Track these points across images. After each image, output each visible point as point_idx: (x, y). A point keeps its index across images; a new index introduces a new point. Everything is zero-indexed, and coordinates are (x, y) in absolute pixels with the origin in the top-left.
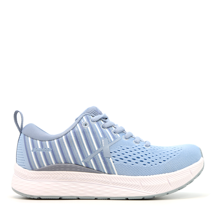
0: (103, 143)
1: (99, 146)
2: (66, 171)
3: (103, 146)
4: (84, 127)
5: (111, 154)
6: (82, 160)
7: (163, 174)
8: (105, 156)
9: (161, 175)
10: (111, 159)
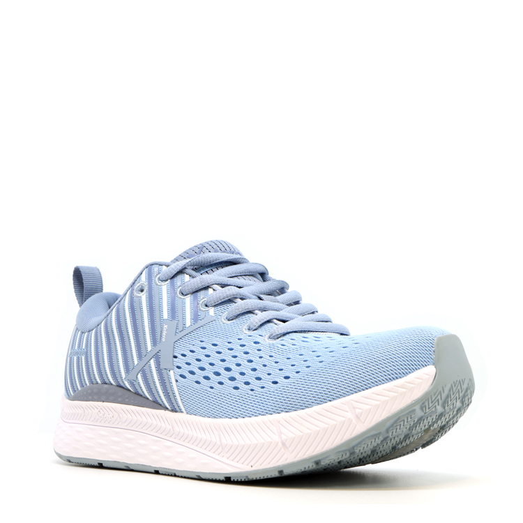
0: (164, 333)
1: (154, 343)
2: (101, 403)
3: (163, 340)
4: (136, 294)
5: (175, 359)
6: (124, 375)
7: (275, 416)
8: (162, 366)
9: (268, 417)
10: (172, 372)
